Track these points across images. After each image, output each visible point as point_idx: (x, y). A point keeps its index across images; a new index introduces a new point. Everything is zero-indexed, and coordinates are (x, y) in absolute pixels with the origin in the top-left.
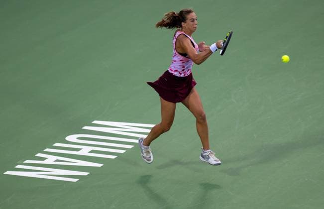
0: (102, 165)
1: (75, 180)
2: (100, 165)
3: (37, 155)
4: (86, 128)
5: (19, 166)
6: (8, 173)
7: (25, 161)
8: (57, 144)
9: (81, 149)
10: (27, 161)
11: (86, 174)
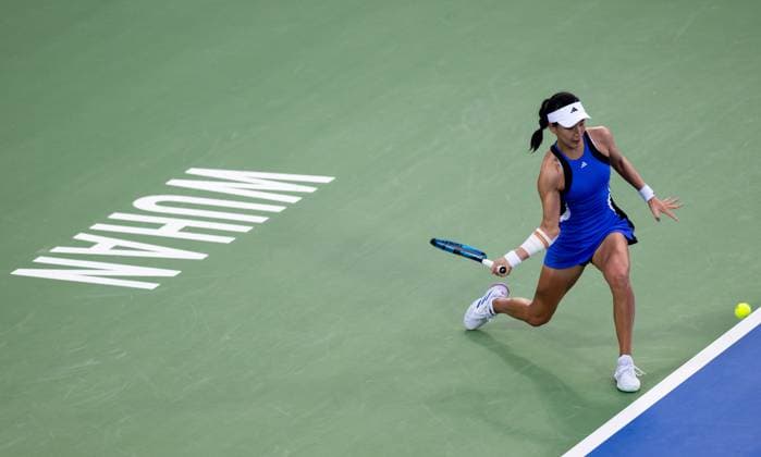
0: (205, 256)
1: (152, 286)
2: (201, 256)
3: (76, 237)
4: (173, 182)
5: (40, 260)
6: (19, 272)
7: (53, 247)
8: (116, 216)
9: (162, 225)
10: (58, 250)
11: (173, 273)
